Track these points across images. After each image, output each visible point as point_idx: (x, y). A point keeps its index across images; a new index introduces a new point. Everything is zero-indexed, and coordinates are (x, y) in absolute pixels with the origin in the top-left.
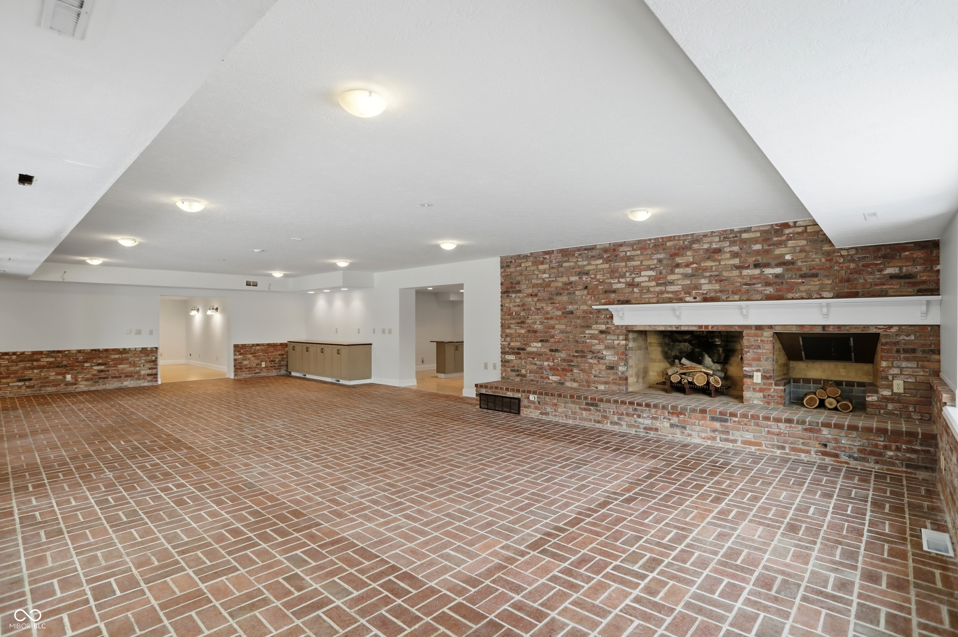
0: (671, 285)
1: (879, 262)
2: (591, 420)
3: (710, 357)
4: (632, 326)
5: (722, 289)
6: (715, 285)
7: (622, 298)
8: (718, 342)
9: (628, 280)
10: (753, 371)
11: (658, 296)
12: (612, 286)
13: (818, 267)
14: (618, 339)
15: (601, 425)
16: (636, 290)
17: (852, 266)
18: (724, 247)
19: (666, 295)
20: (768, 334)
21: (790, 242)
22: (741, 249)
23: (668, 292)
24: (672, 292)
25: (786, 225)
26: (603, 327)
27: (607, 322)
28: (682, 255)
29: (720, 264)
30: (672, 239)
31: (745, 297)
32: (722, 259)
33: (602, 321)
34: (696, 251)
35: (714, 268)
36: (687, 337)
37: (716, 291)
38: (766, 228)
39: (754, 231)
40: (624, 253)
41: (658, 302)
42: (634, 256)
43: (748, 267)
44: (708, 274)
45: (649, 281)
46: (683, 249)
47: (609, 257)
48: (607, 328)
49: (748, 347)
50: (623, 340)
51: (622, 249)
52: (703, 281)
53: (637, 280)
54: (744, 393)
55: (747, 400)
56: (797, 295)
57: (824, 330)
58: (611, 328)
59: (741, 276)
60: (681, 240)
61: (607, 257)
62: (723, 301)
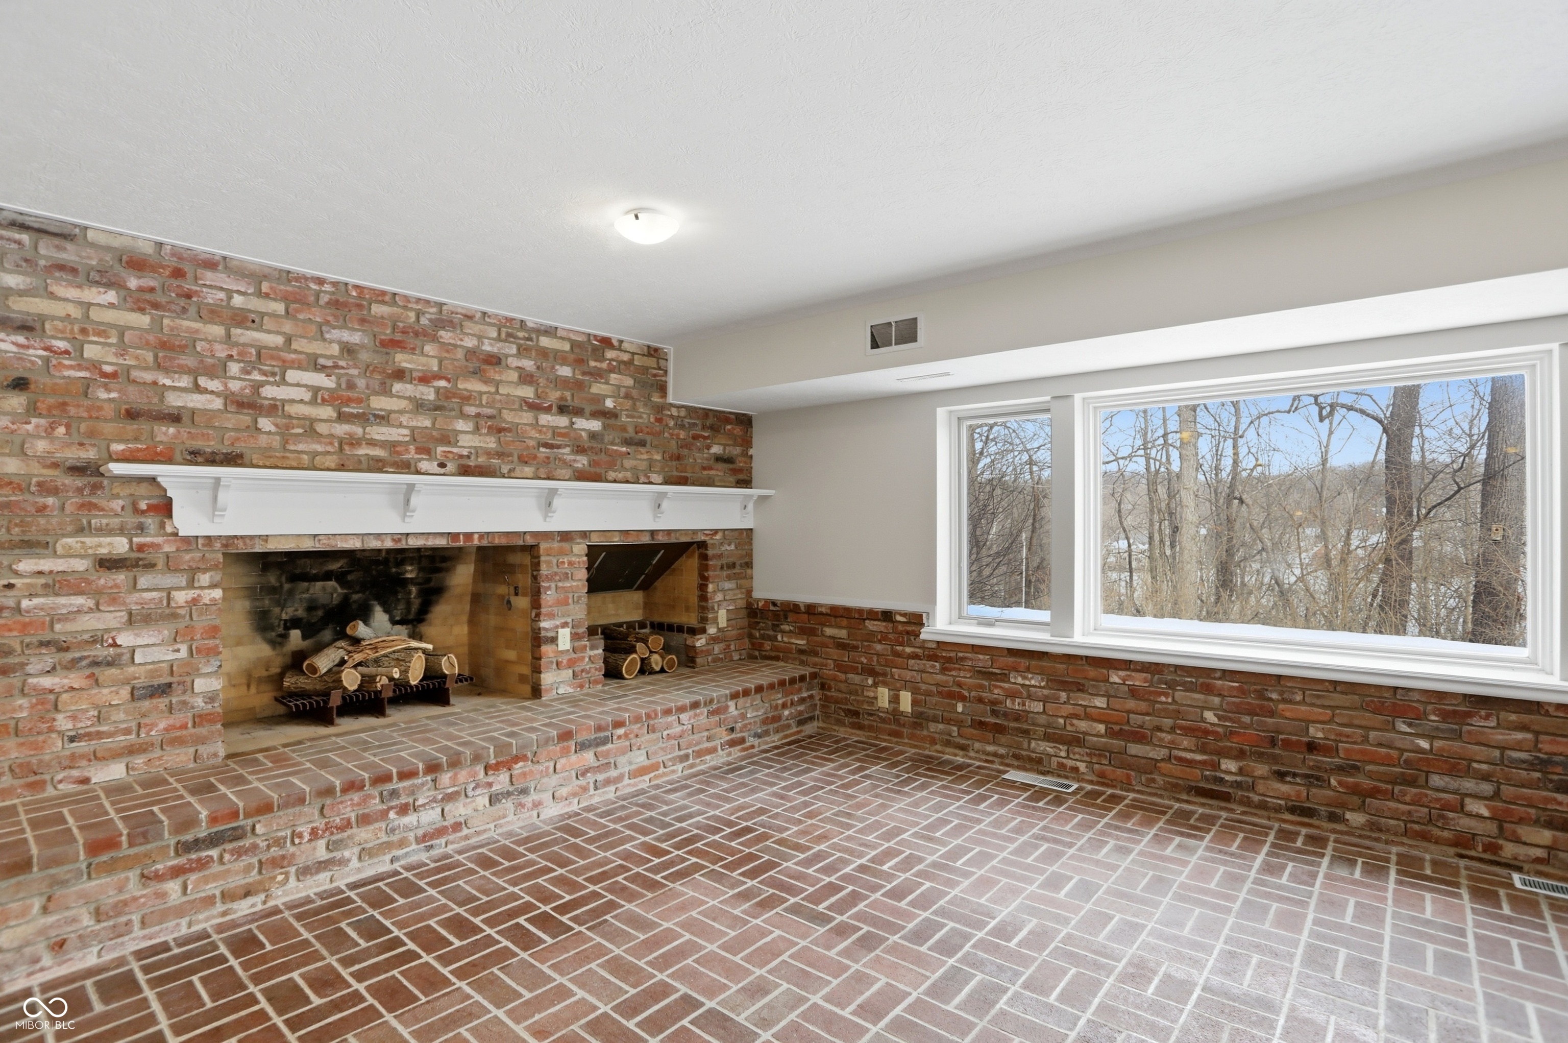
0: (379, 424)
1: (706, 434)
2: (210, 901)
3: (386, 611)
4: (252, 537)
5: (500, 450)
6: (488, 439)
7: (209, 446)
8: (410, 572)
9: (235, 386)
10: (557, 627)
11: (341, 449)
12: (162, 398)
13: (646, 430)
14: (191, 585)
15: (259, 899)
16: (265, 424)
17: (682, 435)
18: (507, 356)
19: (363, 451)
20: (580, 548)
21: (613, 376)
22: (538, 368)
23: (372, 443)
24: (383, 444)
25: (606, 342)
26: (120, 546)
27: (141, 528)
28: (414, 349)
29: (497, 392)
30: (387, 298)
31: (542, 472)
32: (501, 381)
33: (115, 522)
34: (444, 346)
35: (484, 397)
36: (335, 566)
37: (489, 453)
38: (580, 338)
39: (561, 338)
40: (222, 295)
41: (342, 468)
42: (262, 315)
43: (548, 410)
44: (471, 410)
45: (313, 402)
46: (417, 334)
47: (152, 290)
48: (141, 548)
49: (549, 579)
50: (213, 586)
51: (209, 277)
52: (461, 425)
53: (270, 392)
54: (542, 676)
55: (547, 691)
56: (620, 476)
57: (653, 538)
58: (157, 546)
59: (536, 425)
60: (411, 309)
61: (141, 289)
62: (504, 477)
